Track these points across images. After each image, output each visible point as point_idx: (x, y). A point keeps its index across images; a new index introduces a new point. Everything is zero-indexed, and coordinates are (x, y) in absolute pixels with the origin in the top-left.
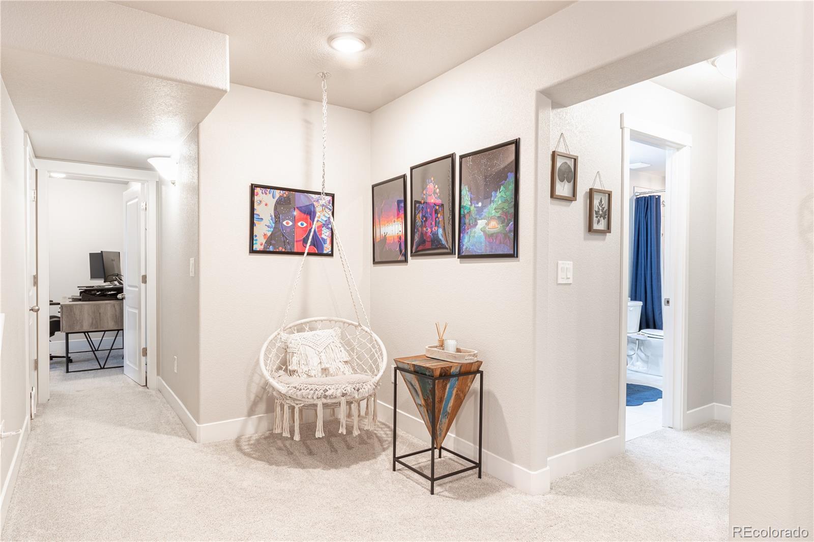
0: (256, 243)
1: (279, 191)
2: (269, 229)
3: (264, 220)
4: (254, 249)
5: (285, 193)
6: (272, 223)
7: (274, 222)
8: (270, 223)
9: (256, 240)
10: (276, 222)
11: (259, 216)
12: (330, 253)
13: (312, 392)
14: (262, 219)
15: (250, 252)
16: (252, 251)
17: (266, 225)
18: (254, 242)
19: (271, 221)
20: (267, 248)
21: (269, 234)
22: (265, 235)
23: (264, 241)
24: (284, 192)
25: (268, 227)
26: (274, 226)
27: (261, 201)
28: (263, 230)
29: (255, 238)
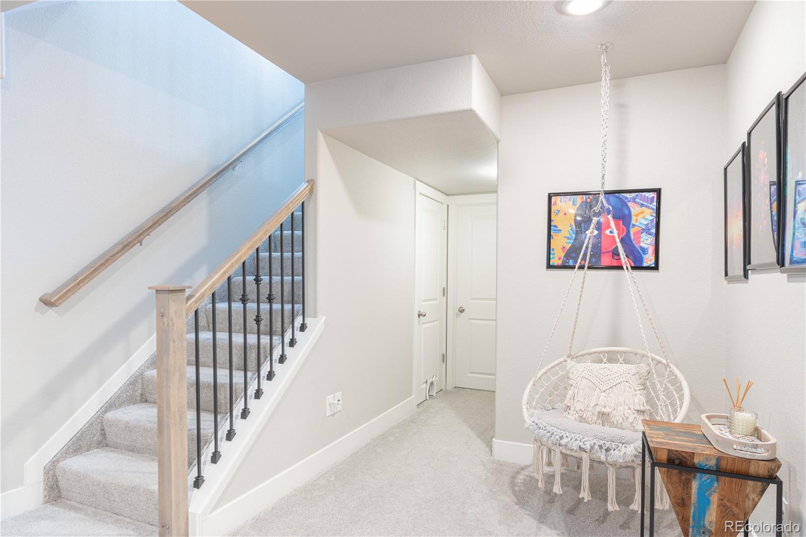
0: (554, 258)
1: (581, 196)
2: (569, 240)
3: (562, 231)
4: (551, 264)
5: (588, 198)
6: (572, 234)
7: (575, 231)
8: (570, 234)
9: (554, 254)
10: (577, 232)
11: (557, 227)
12: (653, 265)
13: (549, 434)
14: (561, 230)
15: (547, 268)
16: (549, 266)
17: (565, 237)
18: (551, 256)
19: (571, 232)
20: (566, 262)
21: (568, 246)
22: (564, 248)
23: (562, 255)
24: (587, 196)
25: (568, 238)
26: (574, 237)
27: (559, 211)
28: (561, 242)
29: (552, 252)
